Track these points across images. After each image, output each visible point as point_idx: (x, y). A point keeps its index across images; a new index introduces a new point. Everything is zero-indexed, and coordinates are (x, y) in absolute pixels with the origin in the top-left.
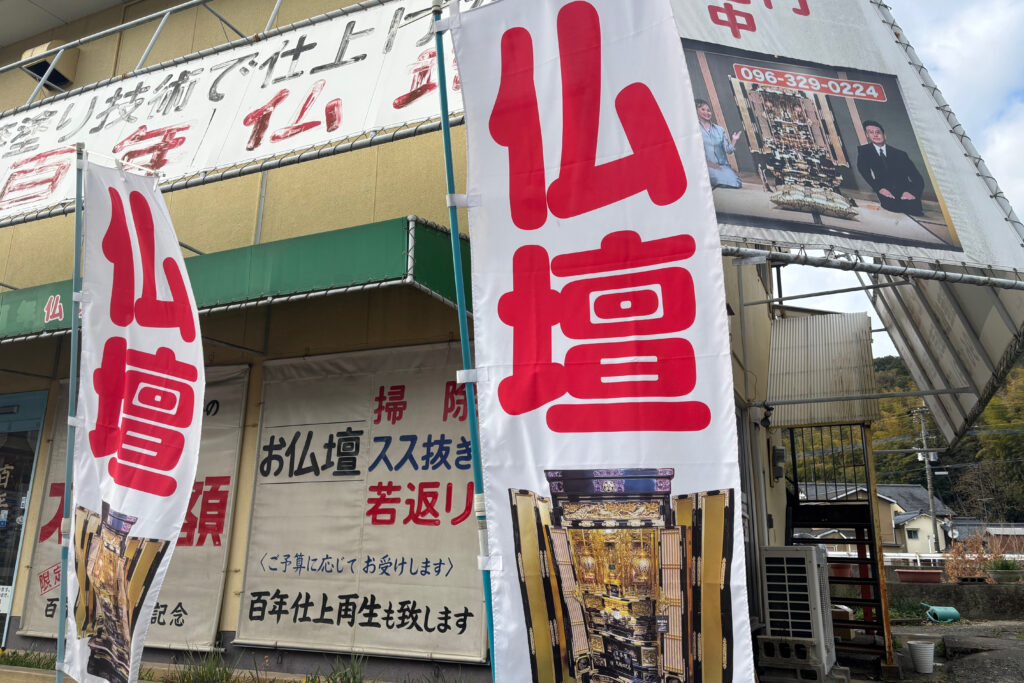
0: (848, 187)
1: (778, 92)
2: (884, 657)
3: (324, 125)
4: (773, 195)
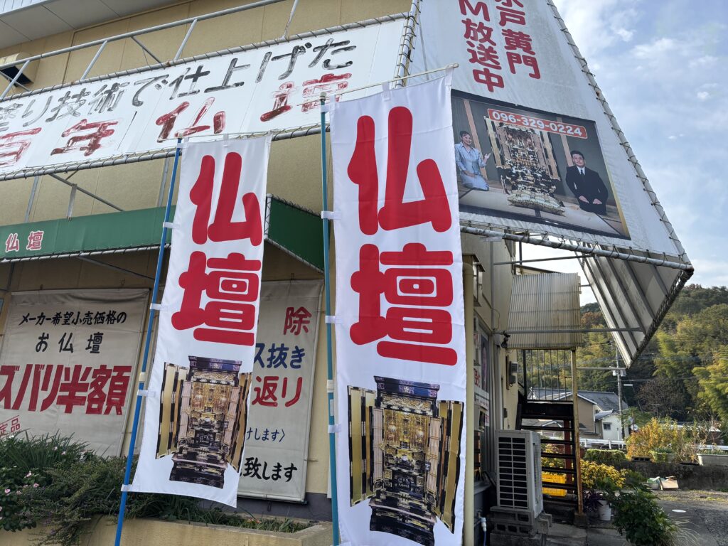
0: (559, 193)
1: (517, 129)
2: (577, 509)
3: (212, 129)
4: (510, 196)
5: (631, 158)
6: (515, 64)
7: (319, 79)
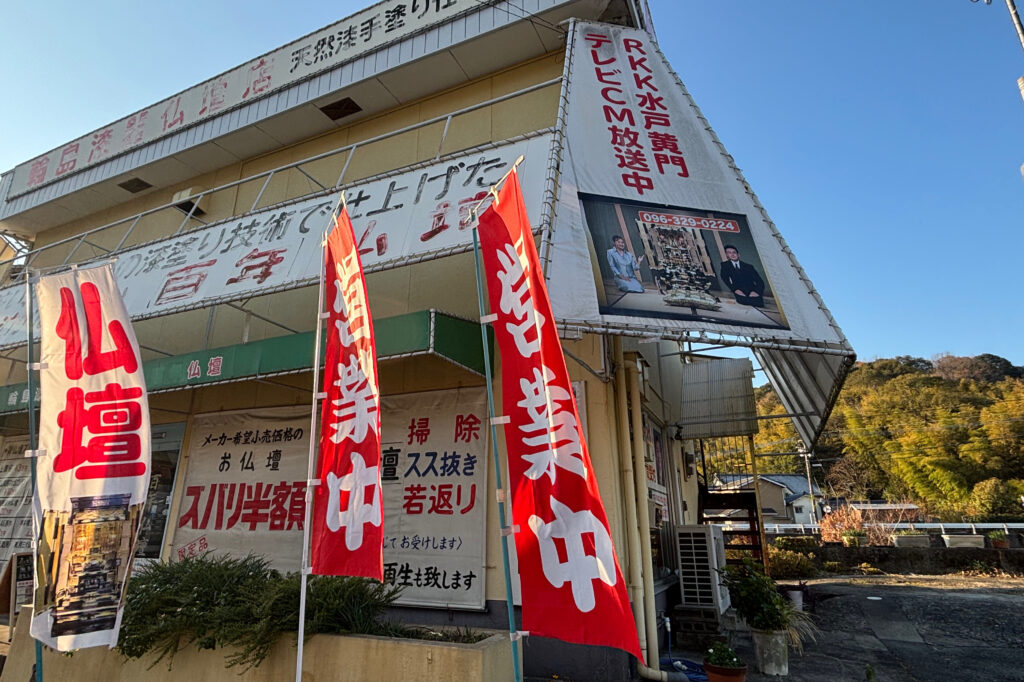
0: (715, 289)
1: (668, 229)
3: (376, 251)
4: (665, 296)
5: (784, 249)
6: (663, 165)
7: (474, 197)
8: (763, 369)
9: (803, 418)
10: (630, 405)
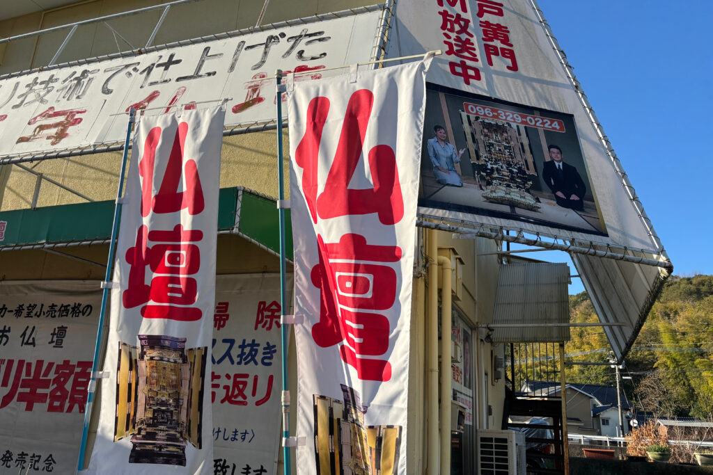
0: (535, 189)
1: (493, 123)
4: (484, 192)
5: (610, 153)
6: (493, 56)
7: (293, 70)
8: (579, 276)
9: (615, 329)
10: (440, 301)
